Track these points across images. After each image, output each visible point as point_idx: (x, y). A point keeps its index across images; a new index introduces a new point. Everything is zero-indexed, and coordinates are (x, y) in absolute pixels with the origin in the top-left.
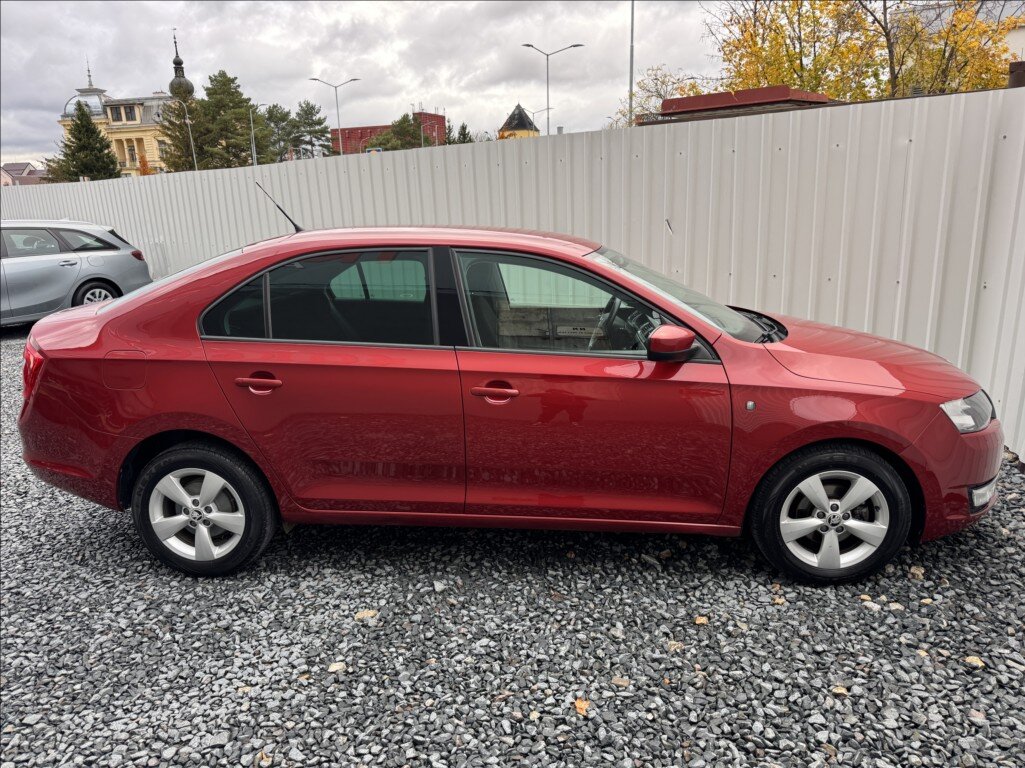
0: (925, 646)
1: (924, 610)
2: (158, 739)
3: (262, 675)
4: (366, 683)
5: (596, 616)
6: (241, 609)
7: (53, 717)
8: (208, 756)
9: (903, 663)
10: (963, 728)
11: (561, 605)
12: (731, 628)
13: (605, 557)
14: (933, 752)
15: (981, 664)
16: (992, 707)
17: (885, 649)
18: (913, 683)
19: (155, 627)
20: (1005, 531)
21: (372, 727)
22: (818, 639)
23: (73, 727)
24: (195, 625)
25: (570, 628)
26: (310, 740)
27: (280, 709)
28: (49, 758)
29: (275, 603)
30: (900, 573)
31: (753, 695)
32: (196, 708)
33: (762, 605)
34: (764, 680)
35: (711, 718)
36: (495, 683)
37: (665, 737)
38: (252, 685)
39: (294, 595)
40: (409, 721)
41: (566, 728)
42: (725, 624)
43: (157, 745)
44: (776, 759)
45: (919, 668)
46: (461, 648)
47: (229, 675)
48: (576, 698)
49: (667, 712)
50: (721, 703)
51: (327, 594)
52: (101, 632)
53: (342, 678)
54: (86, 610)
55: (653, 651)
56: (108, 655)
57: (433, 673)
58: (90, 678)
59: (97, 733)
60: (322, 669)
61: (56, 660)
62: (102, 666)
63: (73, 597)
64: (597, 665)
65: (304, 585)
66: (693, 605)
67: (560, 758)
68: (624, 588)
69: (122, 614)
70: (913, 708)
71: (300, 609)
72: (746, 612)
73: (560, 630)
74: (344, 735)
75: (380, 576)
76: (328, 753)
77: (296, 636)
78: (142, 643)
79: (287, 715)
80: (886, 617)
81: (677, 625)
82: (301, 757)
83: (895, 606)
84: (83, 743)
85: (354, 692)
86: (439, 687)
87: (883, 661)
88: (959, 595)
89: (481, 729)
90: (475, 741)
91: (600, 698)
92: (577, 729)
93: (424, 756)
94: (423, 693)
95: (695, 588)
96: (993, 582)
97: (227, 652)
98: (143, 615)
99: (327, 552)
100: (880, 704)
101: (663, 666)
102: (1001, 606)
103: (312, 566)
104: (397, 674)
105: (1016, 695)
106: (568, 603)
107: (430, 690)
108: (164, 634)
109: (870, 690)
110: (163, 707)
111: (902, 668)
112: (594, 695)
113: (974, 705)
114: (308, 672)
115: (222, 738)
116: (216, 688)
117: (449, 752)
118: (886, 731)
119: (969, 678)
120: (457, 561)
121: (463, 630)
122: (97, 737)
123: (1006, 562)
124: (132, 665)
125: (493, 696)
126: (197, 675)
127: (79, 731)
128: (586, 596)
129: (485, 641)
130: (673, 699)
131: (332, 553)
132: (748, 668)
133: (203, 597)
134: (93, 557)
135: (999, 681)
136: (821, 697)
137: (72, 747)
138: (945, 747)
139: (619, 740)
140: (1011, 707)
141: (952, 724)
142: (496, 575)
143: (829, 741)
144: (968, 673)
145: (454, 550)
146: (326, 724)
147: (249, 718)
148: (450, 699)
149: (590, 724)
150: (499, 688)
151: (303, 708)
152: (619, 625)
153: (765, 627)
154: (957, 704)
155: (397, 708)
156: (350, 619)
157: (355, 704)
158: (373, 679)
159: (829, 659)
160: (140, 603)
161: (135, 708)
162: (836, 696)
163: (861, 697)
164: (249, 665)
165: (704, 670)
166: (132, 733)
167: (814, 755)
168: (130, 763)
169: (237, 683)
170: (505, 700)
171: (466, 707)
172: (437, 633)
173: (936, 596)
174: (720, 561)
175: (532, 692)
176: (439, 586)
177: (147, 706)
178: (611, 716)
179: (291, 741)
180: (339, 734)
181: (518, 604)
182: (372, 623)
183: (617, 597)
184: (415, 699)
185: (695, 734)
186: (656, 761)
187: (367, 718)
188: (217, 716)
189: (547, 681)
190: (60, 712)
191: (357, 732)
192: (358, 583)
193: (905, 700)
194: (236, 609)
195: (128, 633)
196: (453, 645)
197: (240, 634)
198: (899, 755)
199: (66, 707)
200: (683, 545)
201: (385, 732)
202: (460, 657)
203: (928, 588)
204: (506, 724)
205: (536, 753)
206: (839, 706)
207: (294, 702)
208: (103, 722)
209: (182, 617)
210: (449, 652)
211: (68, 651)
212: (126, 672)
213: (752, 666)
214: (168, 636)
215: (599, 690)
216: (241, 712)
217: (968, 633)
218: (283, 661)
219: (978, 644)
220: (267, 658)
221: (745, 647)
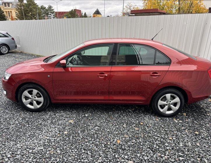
0: (187, 130)
1: (186, 122)
2: (28, 148)
3: (49, 134)
4: (72, 136)
5: (120, 122)
6: (43, 120)
7: (4, 143)
8: (39, 152)
9: (183, 133)
10: (195, 146)
11: (112, 120)
12: (148, 125)
13: (121, 110)
14: (190, 151)
15: (198, 134)
16: (201, 142)
17: (179, 130)
18: (185, 137)
19: (24, 123)
20: (201, 106)
21: (75, 146)
22: (166, 128)
23: (8, 145)
24: (33, 123)
25: (115, 125)
26: (61, 148)
27: (54, 142)
28: (4, 152)
29: (51, 118)
30: (181, 114)
31: (153, 140)
32: (35, 141)
33: (154, 121)
34: (155, 136)
35: (145, 144)
36: (100, 136)
37: (136, 148)
38: (47, 136)
39: (55, 117)
40: (83, 144)
41: (116, 146)
42: (147, 124)
43: (28, 149)
44: (159, 153)
45: (186, 134)
46: (92, 129)
47: (42, 134)
48: (117, 140)
49: (136, 143)
50: (147, 141)
51: (62, 117)
52: (12, 124)
53: (67, 135)
54: (8, 119)
55: (132, 130)
56: (14, 130)
57: (87, 134)
58: (11, 135)
59: (14, 147)
60: (63, 133)
61: (3, 130)
62: (13, 132)
63: (5, 116)
64: (121, 133)
65: (57, 115)
66: (140, 120)
67: (115, 152)
68: (125, 116)
69: (17, 120)
70: (185, 143)
71: (57, 120)
72: (151, 122)
73: (112, 125)
74: (69, 147)
75: (73, 113)
76: (66, 151)
77: (56, 126)
78: (22, 127)
79: (56, 143)
80: (179, 123)
81: (137, 124)
82: (60, 152)
83: (180, 121)
84: (11, 149)
85: (70, 138)
86: (88, 137)
87: (179, 133)
88: (193, 119)
89: (98, 146)
90: (97, 149)
91: (122, 140)
92: (118, 146)
93: (86, 152)
94: (85, 138)
95: (140, 117)
96: (200, 117)
97: (41, 129)
98: (21, 121)
99: (61, 108)
100: (179, 141)
101: (135, 133)
102: (201, 122)
103: (58, 110)
104: (79, 134)
105: (205, 140)
106: (114, 119)
107: (86, 138)
108: (27, 125)
109: (177, 138)
110: (28, 141)
111: (183, 134)
112: (121, 139)
113: (197, 142)
114: (59, 134)
115: (42, 148)
116: (39, 137)
117: (92, 151)
118: (181, 147)
119: (196, 136)
120: (90, 110)
121: (92, 125)
122: (14, 148)
123: (202, 113)
124: (20, 132)
125: (100, 139)
126: (35, 134)
127: (10, 146)
128: (117, 118)
129: (97, 127)
130: (137, 140)
131: (62, 108)
132: (152, 134)
133: (34, 117)
134: (9, 108)
135: (202, 137)
136: (167, 140)
137: (9, 150)
138: (192, 150)
139: (127, 149)
140: (204, 142)
141: (193, 146)
142: (98, 113)
143: (169, 149)
144: (196, 135)
145: (89, 108)
146: (65, 145)
147: (48, 144)
148: (91, 140)
149: (120, 145)
150: (101, 137)
151: (59, 142)
152: (125, 124)
153: (155, 125)
154: (194, 142)
155: (80, 142)
156: (68, 122)
157: (70, 141)
158: (74, 135)
159: (168, 132)
160: (20, 118)
161: (22, 141)
162: (170, 140)
163: (175, 140)
164: (46, 132)
165: (143, 134)
166: (22, 147)
167: (166, 152)
168: (22, 153)
169: (44, 136)
170: (102, 140)
171: (94, 142)
172: (87, 125)
173: (189, 119)
174: (144, 111)
175: (108, 138)
176: (86, 115)
177: (25, 141)
178: (125, 143)
179: (57, 149)
180: (67, 147)
181: (103, 119)
182: (73, 123)
183: (124, 118)
184: (83, 140)
185: (142, 147)
186: (135, 153)
187: (73, 144)
188: (40, 143)
189: (111, 136)
190: (5, 142)
191: (71, 147)
192: (69, 114)
193: (184, 141)
194: (42, 120)
195: (19, 125)
196: (90, 128)
197: (44, 125)
198: (183, 152)
199: (6, 141)
200: (137, 107)
201: (78, 147)
202: (92, 131)
203: (187, 118)
204: (103, 145)
205: (110, 151)
206: (171, 142)
207: (57, 140)
208: (15, 144)
209: (30, 121)
210: (90, 129)
211: (5, 129)
212: (19, 133)
213: (153, 133)
214: (28, 126)
215: (122, 138)
216: (46, 142)
217: (195, 127)
218: (54, 131)
219: (197, 129)
220: (50, 130)
221: (151, 129)
